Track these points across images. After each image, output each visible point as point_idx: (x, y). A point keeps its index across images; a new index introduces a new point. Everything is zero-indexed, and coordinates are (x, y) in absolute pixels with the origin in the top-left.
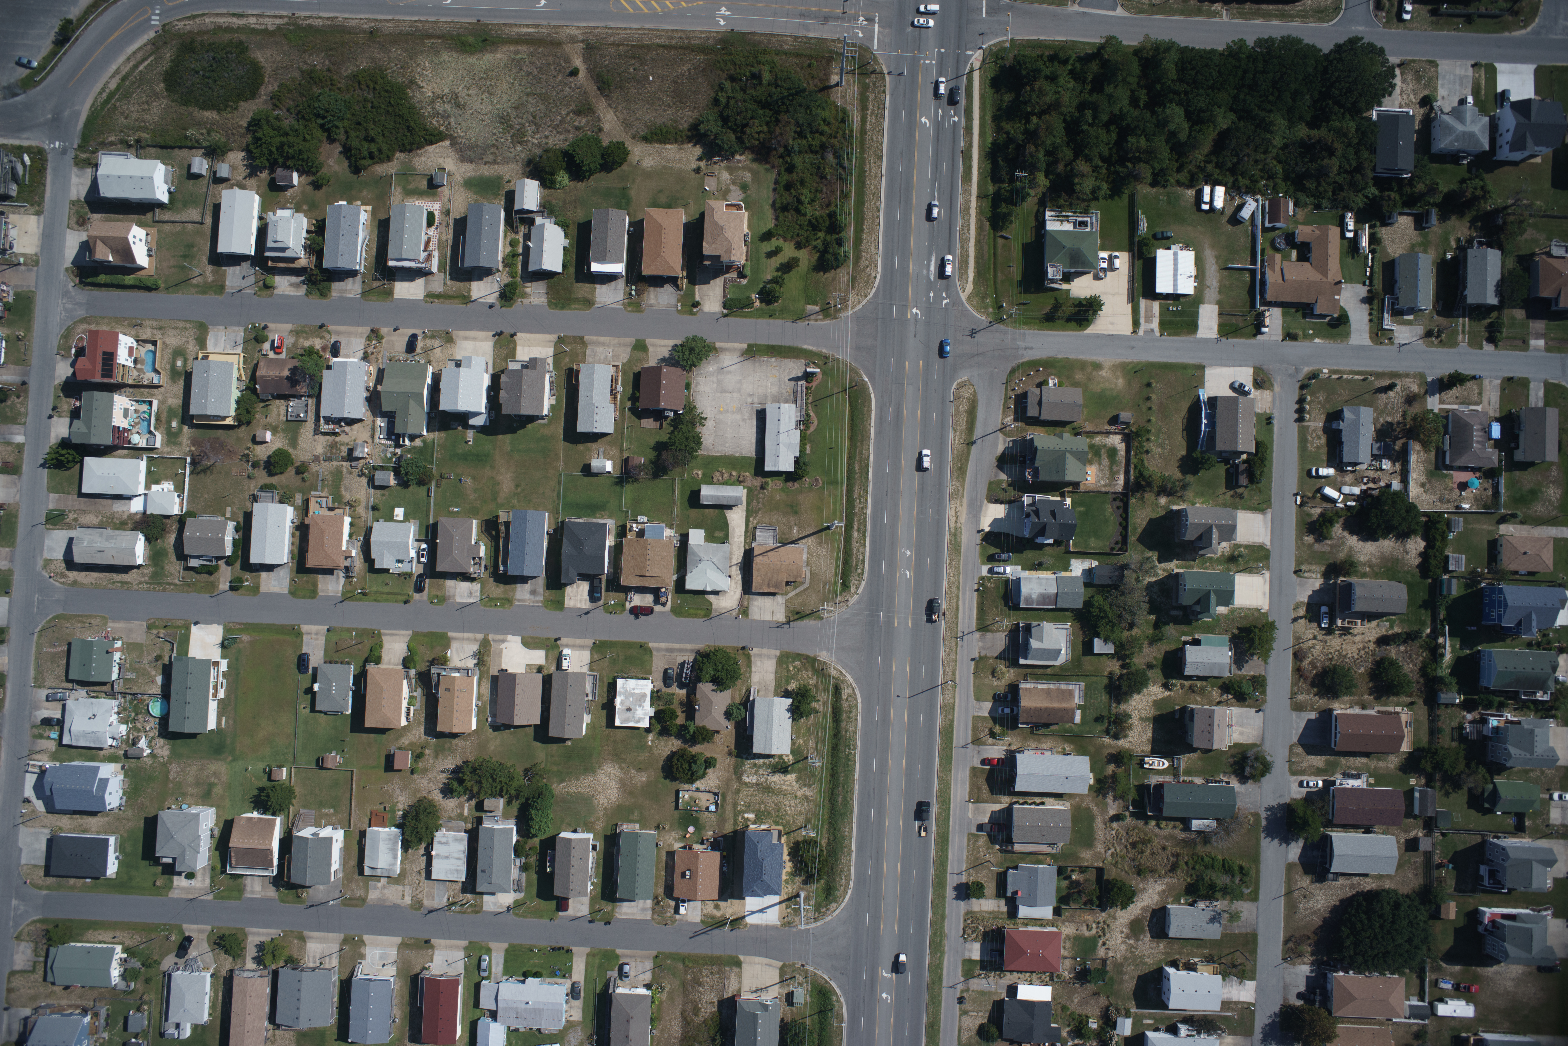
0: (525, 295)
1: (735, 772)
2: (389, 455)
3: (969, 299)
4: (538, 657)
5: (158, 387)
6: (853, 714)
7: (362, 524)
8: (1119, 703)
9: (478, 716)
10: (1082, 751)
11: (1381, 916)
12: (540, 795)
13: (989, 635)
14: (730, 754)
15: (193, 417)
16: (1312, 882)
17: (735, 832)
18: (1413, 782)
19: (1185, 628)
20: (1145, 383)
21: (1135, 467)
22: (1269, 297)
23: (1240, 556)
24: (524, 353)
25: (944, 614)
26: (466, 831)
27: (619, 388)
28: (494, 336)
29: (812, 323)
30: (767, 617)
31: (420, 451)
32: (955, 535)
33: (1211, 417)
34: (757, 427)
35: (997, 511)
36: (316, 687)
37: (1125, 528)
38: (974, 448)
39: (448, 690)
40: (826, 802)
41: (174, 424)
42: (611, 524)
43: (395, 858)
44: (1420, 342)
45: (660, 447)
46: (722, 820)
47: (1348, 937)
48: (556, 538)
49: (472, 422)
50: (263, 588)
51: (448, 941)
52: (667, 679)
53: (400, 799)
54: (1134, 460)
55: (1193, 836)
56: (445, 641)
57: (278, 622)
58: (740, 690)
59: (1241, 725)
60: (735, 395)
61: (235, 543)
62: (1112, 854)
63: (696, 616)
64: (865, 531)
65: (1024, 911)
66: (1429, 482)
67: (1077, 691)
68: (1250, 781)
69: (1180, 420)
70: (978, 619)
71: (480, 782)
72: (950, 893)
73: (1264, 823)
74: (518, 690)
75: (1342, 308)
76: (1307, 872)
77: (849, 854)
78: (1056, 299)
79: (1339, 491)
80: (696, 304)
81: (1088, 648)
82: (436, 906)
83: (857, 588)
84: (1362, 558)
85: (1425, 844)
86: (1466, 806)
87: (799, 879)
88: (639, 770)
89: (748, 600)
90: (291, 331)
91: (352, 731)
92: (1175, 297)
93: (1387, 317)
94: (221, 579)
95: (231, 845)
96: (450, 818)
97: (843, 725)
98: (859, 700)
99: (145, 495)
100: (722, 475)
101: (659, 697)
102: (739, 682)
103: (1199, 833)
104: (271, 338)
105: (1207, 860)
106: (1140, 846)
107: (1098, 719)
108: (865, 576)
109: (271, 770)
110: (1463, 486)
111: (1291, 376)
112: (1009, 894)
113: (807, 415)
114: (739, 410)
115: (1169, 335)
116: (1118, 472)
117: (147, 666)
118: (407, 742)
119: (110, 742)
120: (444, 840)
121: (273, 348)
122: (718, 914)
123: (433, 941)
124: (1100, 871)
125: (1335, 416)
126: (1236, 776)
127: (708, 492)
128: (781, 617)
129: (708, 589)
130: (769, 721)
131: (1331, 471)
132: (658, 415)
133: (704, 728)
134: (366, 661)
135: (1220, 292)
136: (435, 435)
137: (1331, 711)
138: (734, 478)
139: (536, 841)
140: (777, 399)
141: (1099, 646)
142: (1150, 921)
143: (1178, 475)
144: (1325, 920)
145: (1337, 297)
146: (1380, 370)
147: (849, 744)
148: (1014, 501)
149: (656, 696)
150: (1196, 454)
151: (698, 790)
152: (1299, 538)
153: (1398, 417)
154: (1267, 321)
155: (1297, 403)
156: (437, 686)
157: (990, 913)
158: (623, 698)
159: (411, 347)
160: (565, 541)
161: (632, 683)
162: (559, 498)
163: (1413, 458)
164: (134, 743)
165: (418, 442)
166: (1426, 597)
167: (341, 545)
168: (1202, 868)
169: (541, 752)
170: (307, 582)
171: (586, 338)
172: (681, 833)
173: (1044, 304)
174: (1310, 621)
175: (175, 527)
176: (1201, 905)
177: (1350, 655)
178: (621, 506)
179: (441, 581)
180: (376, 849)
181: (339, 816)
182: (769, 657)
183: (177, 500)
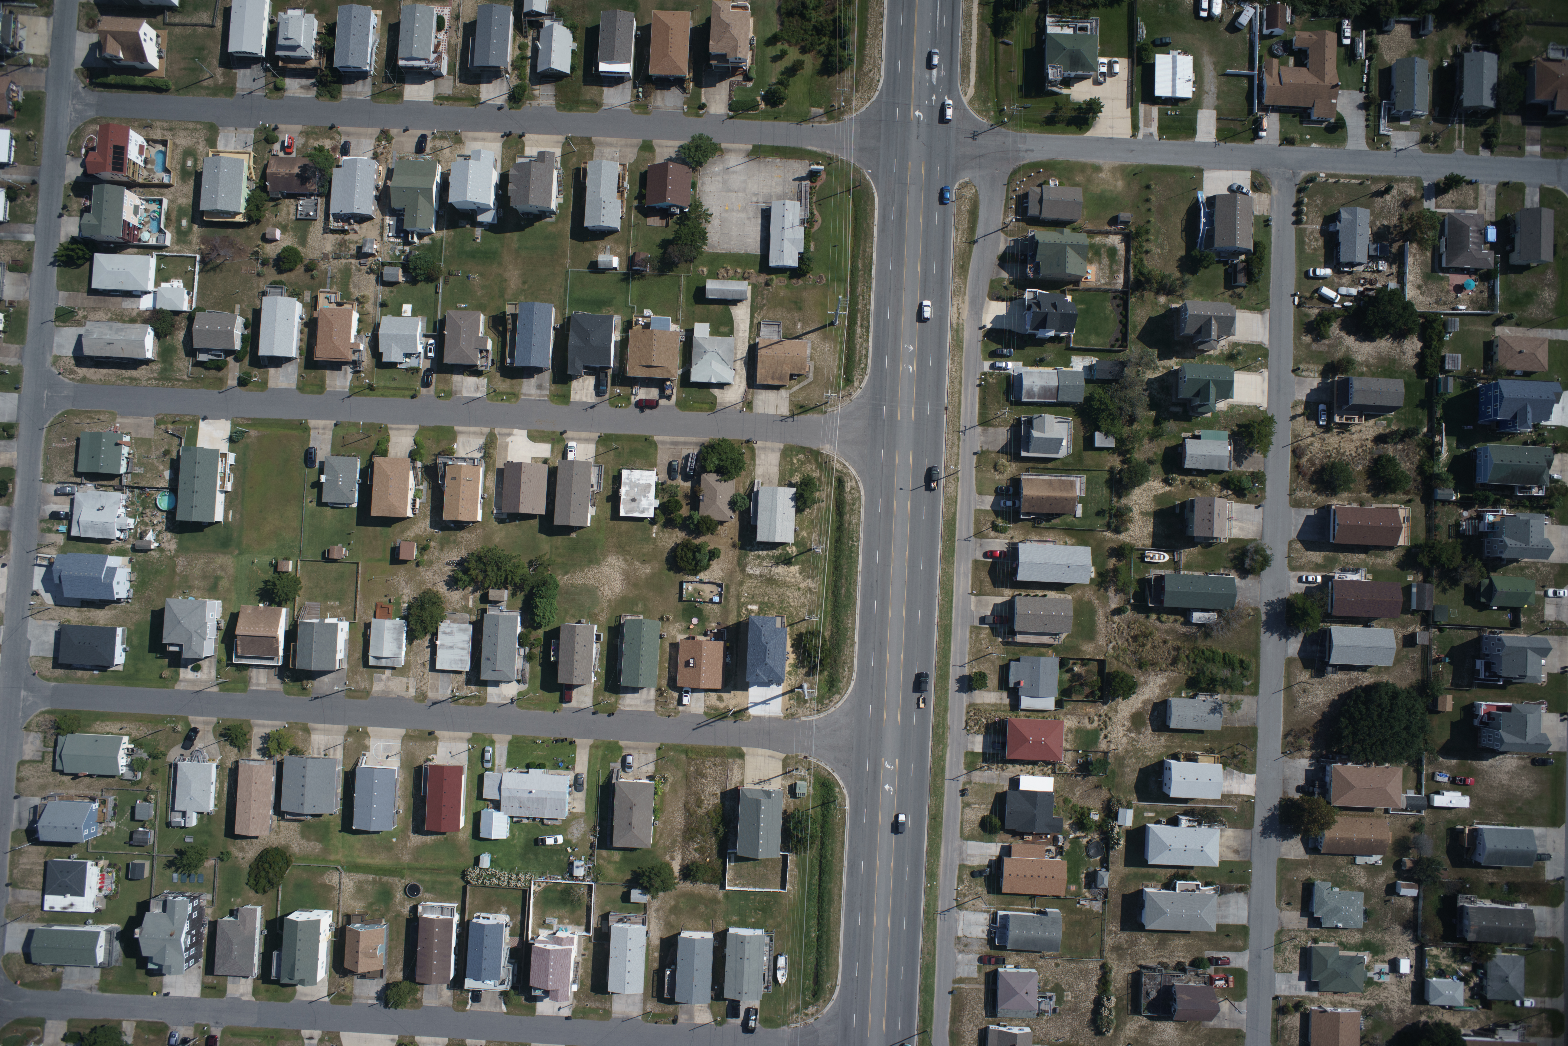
0: (533, 97)
1: (739, 564)
2: (397, 253)
3: (971, 102)
4: (544, 450)
5: (168, 186)
6: (856, 506)
7: (370, 321)
8: (1120, 497)
9: (483, 508)
10: (1082, 543)
11: (1379, 705)
12: (544, 583)
13: (991, 430)
14: (734, 546)
15: (203, 213)
16: (1312, 677)
17: (739, 624)
18: (1410, 578)
19: (1185, 425)
20: (1144, 185)
21: (1135, 266)
22: (1266, 101)
23: (1239, 354)
24: (531, 151)
25: (946, 408)
26: (470, 623)
27: (626, 184)
28: (502, 137)
29: (816, 125)
30: (771, 411)
31: (428, 248)
32: (957, 331)
33: (1210, 217)
34: (762, 225)
35: (999, 308)
36: (323, 478)
37: (1125, 325)
38: (975, 246)
39: (454, 479)
40: (830, 594)
41: (184, 223)
42: (617, 319)
43: (400, 648)
44: (1417, 147)
45: (665, 244)
46: (726, 612)
47: (1346, 727)
48: (562, 334)
49: (481, 218)
50: (271, 384)
51: (451, 733)
52: (671, 471)
53: (405, 591)
54: (1132, 259)
55: (1194, 629)
56: (450, 435)
57: (286, 416)
58: (744, 483)
59: (1241, 520)
60: (740, 194)
61: (244, 338)
62: (1114, 648)
63: (701, 410)
64: (868, 327)
65: (1026, 702)
66: (1426, 284)
67: (1079, 486)
68: (1250, 576)
69: (1179, 221)
70: (980, 413)
71: (485, 571)
72: (953, 685)
73: (1264, 617)
74: (524, 478)
75: (1338, 114)
76: (1306, 666)
77: (852, 645)
78: (1056, 103)
79: (1337, 291)
80: (702, 106)
81: (1088, 443)
82: (440, 698)
83: (860, 383)
84: (1359, 358)
85: (1422, 638)
86: (1463, 602)
87: (802, 671)
88: (644, 562)
89: (753, 394)
90: (301, 132)
91: (358, 525)
92: (1174, 101)
93: (1383, 122)
94: (230, 375)
95: (237, 632)
96: (455, 611)
97: (847, 517)
98: (862, 493)
99: (155, 292)
100: (727, 271)
101: (663, 489)
102: (743, 473)
103: (1200, 626)
104: (281, 139)
105: (1207, 653)
106: (1141, 639)
107: (1100, 513)
108: (869, 370)
109: (277, 563)
110: (1460, 288)
111: (1289, 180)
112: (1011, 685)
113: (812, 213)
114: (744, 209)
115: (1168, 139)
116: (1118, 271)
117: (155, 461)
118: (412, 535)
119: (118, 534)
120: (448, 630)
121: (283, 148)
122: (721, 705)
123: (437, 733)
124: (1102, 663)
125: (1332, 219)
126: (1236, 571)
127: (713, 287)
128: (785, 410)
129: (713, 381)
130: (773, 509)
131: (1328, 272)
132: (665, 213)
133: (708, 517)
134: (373, 453)
135: (1218, 98)
136: (444, 234)
137: (1329, 506)
138: (740, 275)
139: (540, 633)
140: (782, 197)
141: (1100, 440)
142: (1151, 715)
143: (1178, 274)
144: (1324, 714)
145: (1334, 101)
146: (1376, 174)
147: (852, 536)
148: (1015, 299)
149: (660, 489)
150: (1195, 253)
151: (701, 582)
152: (1297, 337)
153: (1394, 221)
154: (1265, 125)
155: (1294, 206)
156: (443, 477)
157: (993, 705)
158: (627, 488)
159: (420, 148)
160: (571, 333)
161: (637, 474)
162: (565, 295)
163: (1410, 260)
164: (142, 537)
165: (426, 240)
166: (1423, 397)
167: (349, 338)
168: (1203, 661)
169: (546, 545)
170: (315, 377)
171: (593, 139)
172: (684, 624)
173: (1045, 107)
174: (1308, 419)
175: (184, 324)
176: (1201, 697)
177: (1348, 453)
178: (627, 302)
179: (448, 376)
180: (381, 637)
181: (345, 609)
182: (773, 450)
183: (186, 297)
